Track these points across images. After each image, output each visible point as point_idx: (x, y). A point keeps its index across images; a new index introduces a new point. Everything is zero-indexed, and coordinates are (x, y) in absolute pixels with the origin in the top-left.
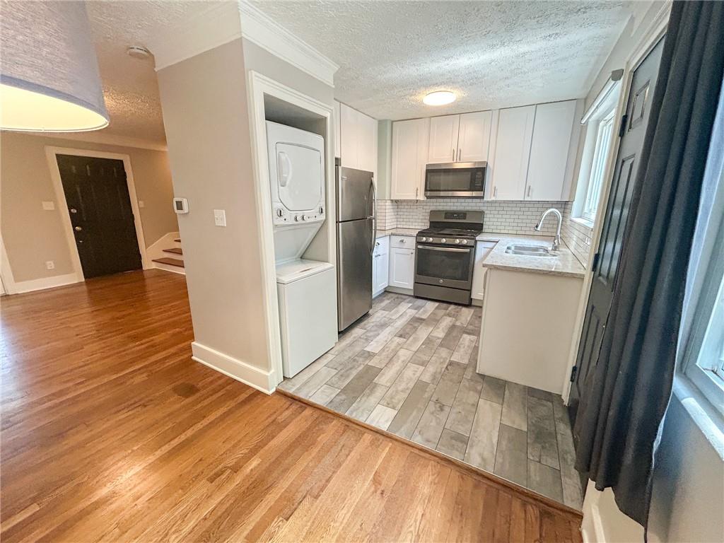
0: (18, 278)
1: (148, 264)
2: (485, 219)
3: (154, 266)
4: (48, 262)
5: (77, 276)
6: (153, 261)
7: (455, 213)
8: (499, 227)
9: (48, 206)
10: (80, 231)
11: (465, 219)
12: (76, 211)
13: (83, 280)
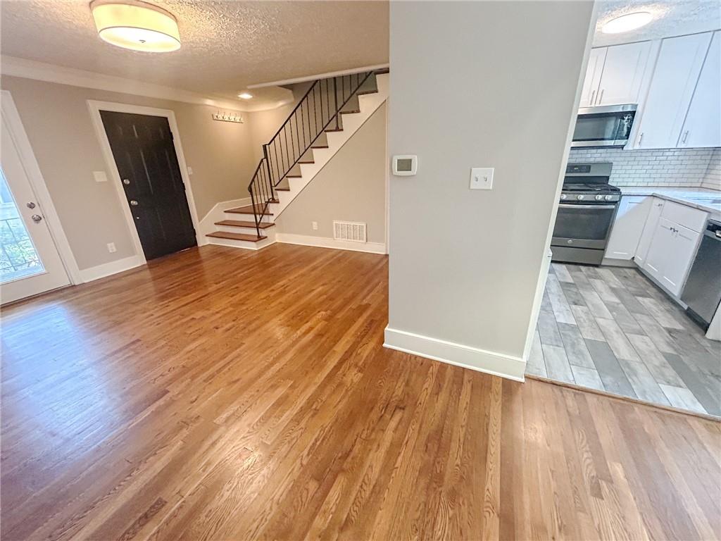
0: (82, 266)
1: (203, 241)
2: (613, 172)
3: (209, 241)
4: (109, 245)
5: (139, 259)
6: (207, 236)
7: (576, 166)
8: (626, 180)
9: (100, 177)
10: (135, 206)
11: (589, 172)
12: (128, 182)
13: (145, 262)
